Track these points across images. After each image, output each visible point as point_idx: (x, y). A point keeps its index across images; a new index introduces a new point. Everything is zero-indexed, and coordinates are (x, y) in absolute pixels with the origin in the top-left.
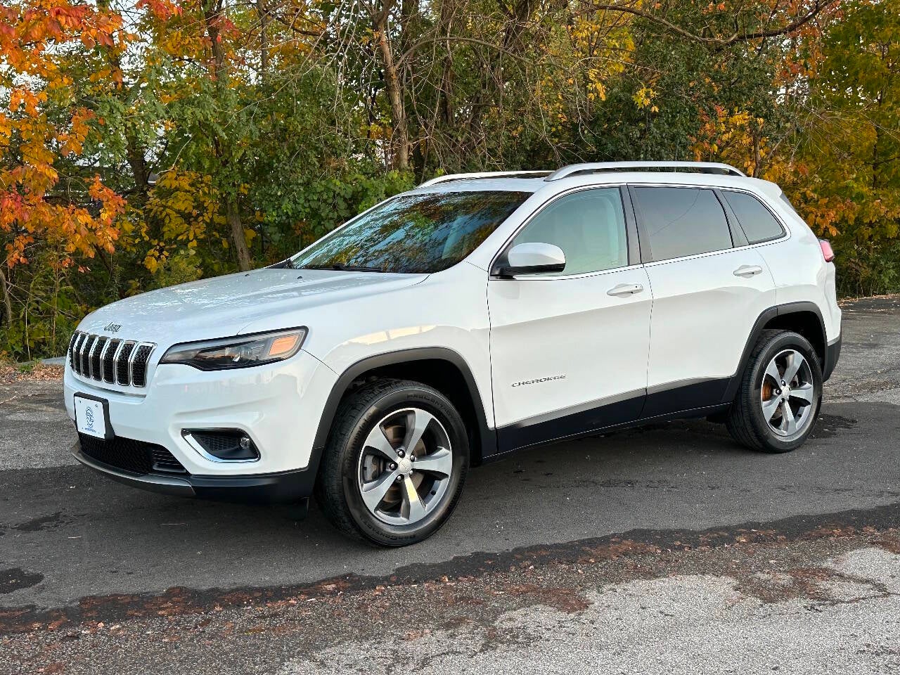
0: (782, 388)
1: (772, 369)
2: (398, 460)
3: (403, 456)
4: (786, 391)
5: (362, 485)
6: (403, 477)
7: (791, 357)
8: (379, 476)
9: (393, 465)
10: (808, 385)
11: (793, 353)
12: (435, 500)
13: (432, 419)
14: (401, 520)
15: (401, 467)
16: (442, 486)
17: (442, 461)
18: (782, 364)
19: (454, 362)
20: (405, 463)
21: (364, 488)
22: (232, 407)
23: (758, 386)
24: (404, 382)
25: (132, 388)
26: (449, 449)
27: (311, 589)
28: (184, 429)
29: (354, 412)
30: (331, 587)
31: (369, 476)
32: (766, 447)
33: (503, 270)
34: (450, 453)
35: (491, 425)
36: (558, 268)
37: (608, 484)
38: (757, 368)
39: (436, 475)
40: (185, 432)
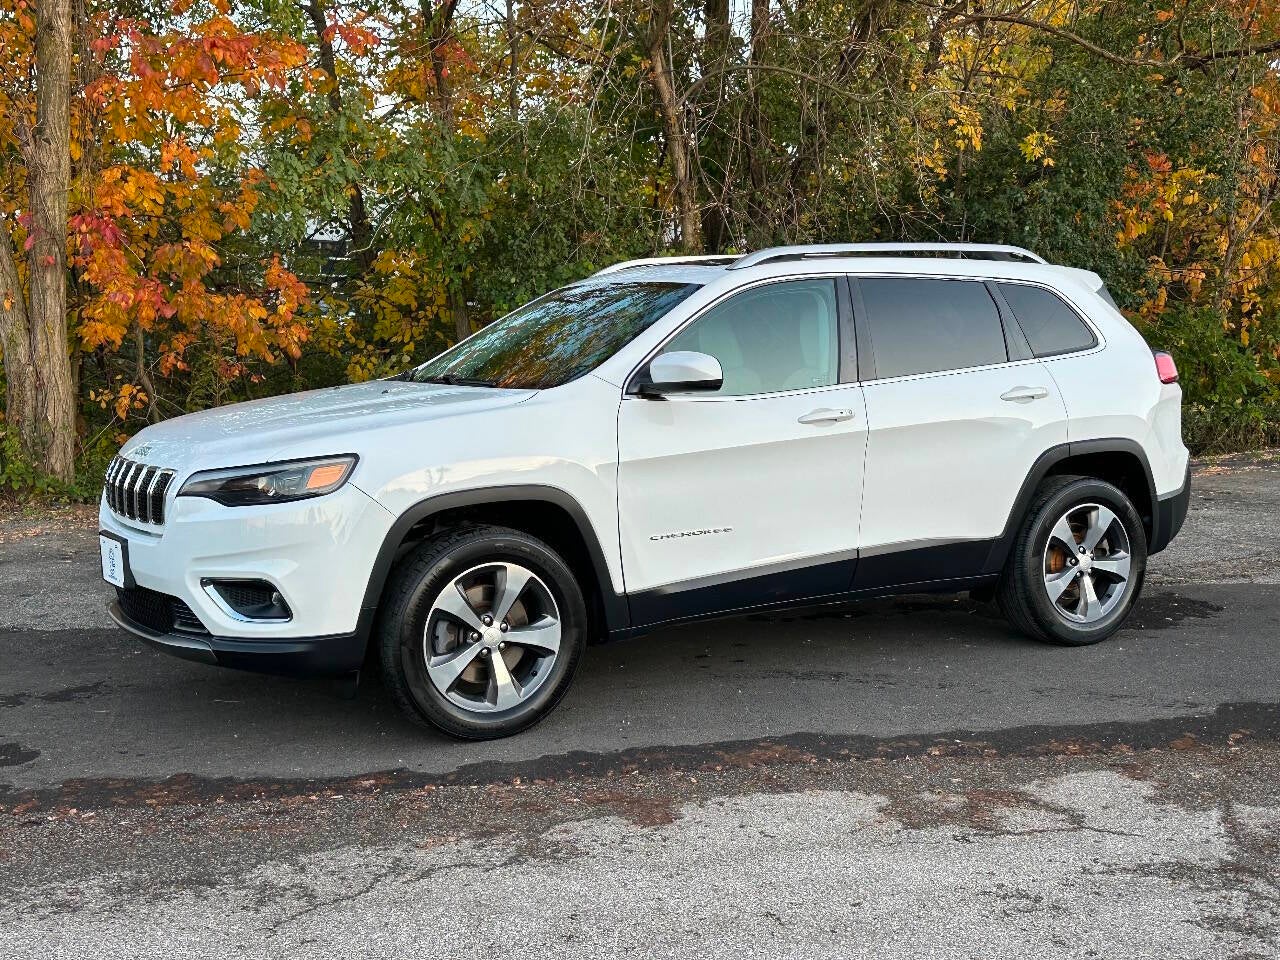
0: (1079, 556)
1: (1062, 529)
2: (483, 629)
3: (489, 624)
4: (1085, 560)
5: (429, 660)
6: (489, 651)
7: (1094, 514)
8: (456, 648)
9: (476, 635)
10: (1122, 553)
11: (1097, 508)
12: (535, 683)
13: (532, 578)
14: (485, 706)
15: (486, 637)
16: (546, 666)
17: (548, 633)
18: (1080, 524)
19: (564, 507)
20: (492, 633)
21: (431, 662)
22: (257, 552)
23: (1039, 553)
24: (494, 529)
25: (151, 527)
26: (556, 618)
27: (343, 785)
28: (203, 578)
29: (420, 565)
30: (367, 783)
31: (442, 646)
32: (1052, 637)
33: (644, 386)
34: (558, 623)
35: (618, 589)
36: (713, 386)
37: (809, 676)
38: (1037, 527)
39: (540, 652)
40: (205, 582)
